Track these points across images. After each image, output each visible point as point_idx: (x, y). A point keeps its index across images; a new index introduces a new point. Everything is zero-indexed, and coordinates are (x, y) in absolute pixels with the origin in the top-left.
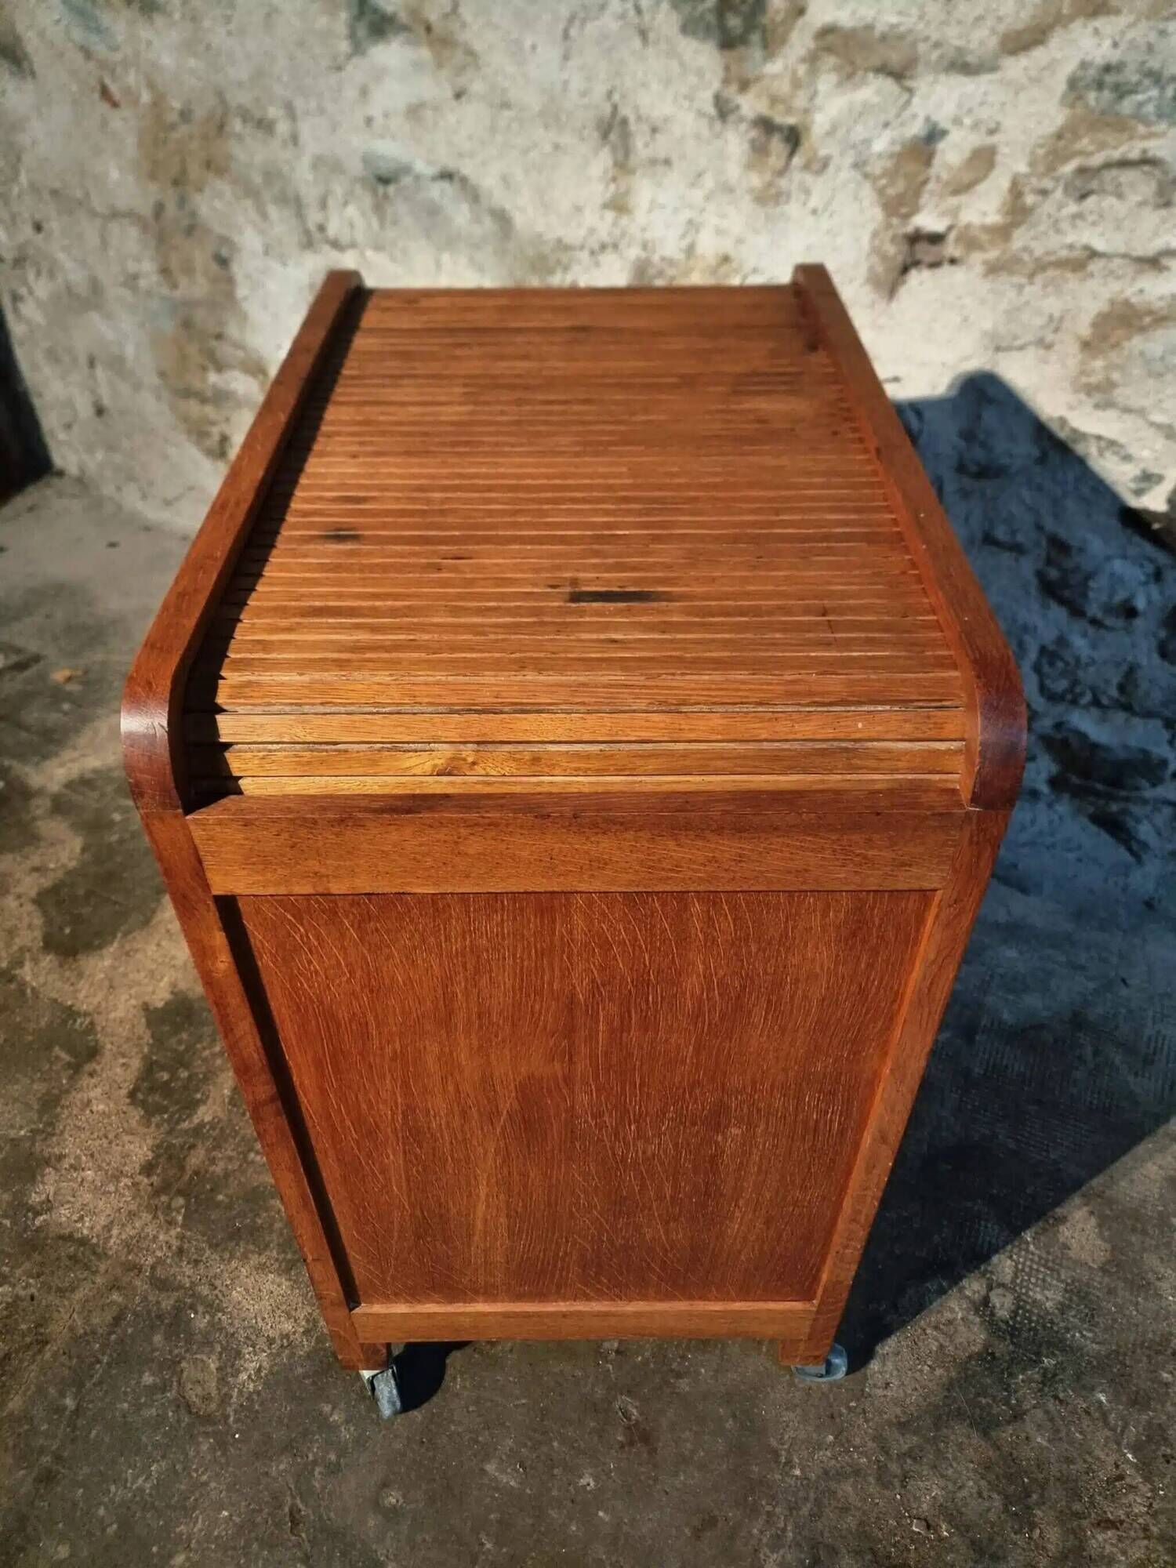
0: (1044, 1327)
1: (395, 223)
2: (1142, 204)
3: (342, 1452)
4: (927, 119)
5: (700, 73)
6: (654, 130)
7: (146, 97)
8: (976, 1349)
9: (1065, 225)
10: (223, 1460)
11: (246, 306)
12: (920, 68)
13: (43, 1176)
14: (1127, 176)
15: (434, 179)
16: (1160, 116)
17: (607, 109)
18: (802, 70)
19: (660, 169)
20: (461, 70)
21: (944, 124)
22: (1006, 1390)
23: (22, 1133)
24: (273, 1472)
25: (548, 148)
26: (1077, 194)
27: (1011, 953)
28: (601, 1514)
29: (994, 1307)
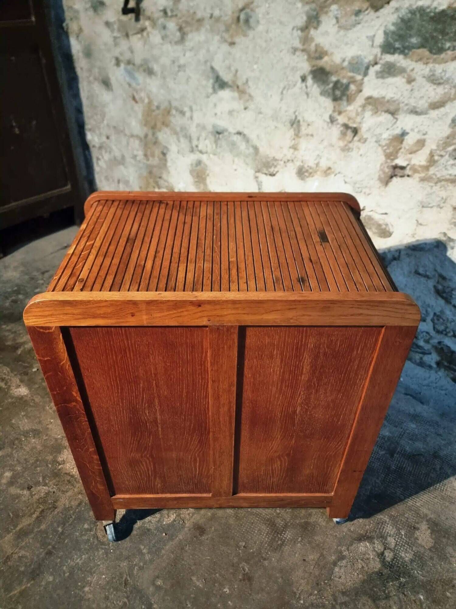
0: (403, 567)
1: (220, 147)
3: (145, 563)
4: (402, 128)
5: (325, 108)
6: (309, 125)
7: (146, 101)
8: (376, 570)
9: (449, 167)
10: (106, 558)
11: (170, 169)
12: (400, 112)
13: (63, 452)
15: (235, 134)
17: (294, 118)
18: (360, 110)
19: (309, 137)
20: (248, 100)
21: (407, 131)
22: (385, 587)
23: (59, 437)
24: (121, 565)
25: (273, 127)
26: (453, 158)
27: (414, 426)
28: (229, 602)
29: (385, 556)
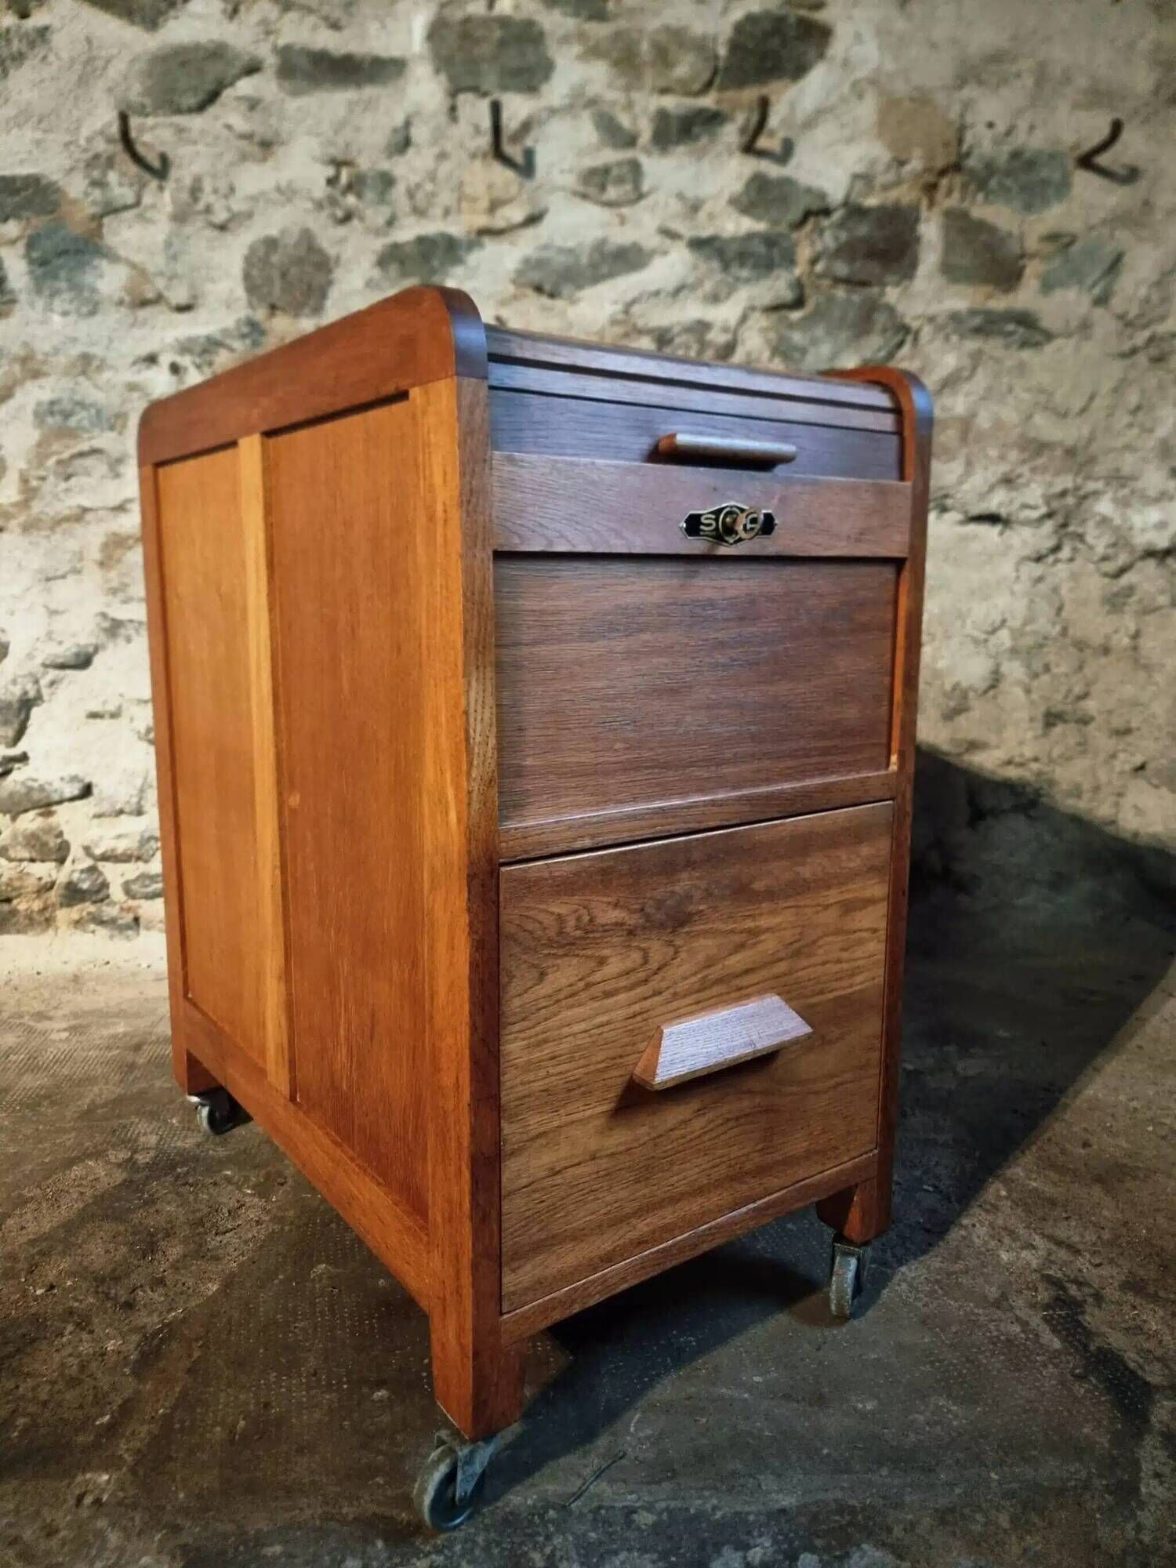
2: (103, 477)
9: (62, 496)
14: (89, 462)
16: (93, 425)
26: (63, 477)
